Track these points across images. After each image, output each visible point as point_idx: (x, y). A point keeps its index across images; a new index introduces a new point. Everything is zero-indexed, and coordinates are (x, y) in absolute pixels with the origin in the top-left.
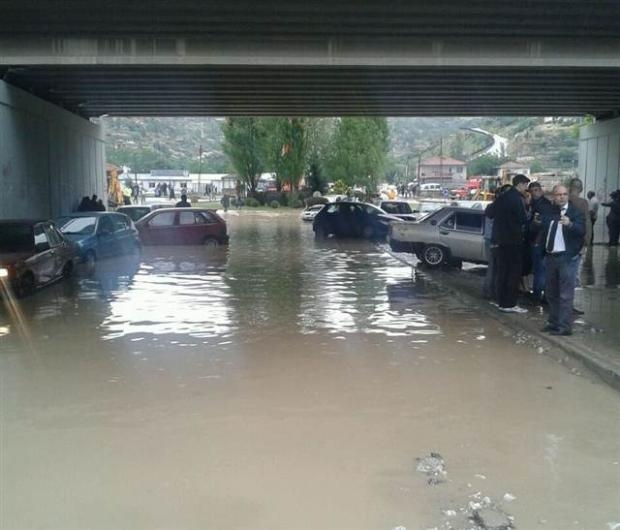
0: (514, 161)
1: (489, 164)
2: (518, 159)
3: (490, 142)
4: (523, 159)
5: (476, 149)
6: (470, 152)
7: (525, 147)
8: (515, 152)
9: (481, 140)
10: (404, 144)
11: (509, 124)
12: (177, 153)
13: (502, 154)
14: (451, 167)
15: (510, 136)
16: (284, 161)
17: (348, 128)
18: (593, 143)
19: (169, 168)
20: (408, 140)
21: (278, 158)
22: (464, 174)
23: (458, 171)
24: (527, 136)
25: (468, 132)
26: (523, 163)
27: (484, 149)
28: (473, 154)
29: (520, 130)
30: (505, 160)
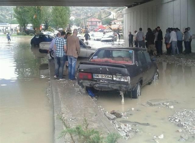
0: (117, 20)
1: (109, 20)
2: (118, 19)
3: (110, 14)
4: (120, 19)
5: (106, 16)
6: (104, 17)
7: (121, 15)
8: (118, 17)
9: (107, 13)
10: (84, 14)
11: (115, 8)
12: (9, 17)
13: (113, 18)
14: (96, 22)
15: (116, 12)
16: (35, 20)
17: (56, 9)
18: (126, 15)
19: (2, 22)
20: (85, 13)
21: (32, 19)
22: (101, 24)
23: (99, 23)
24: (121, 12)
25: (104, 11)
26: (120, 20)
27: (108, 16)
28: (105, 18)
29: (119, 10)
30: (114, 19)
